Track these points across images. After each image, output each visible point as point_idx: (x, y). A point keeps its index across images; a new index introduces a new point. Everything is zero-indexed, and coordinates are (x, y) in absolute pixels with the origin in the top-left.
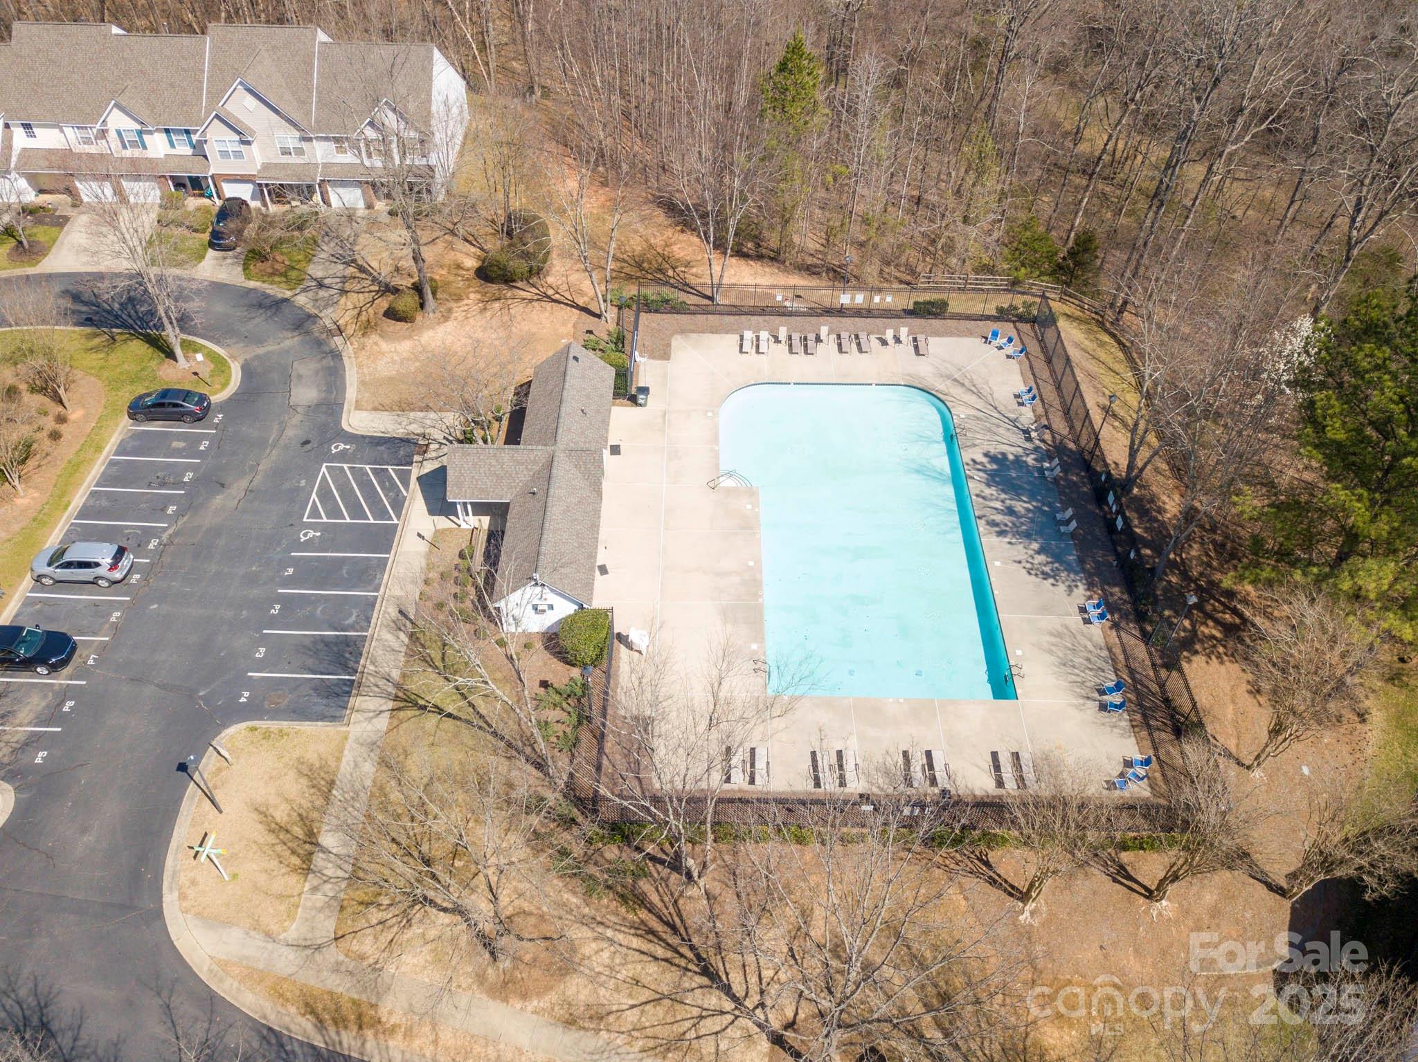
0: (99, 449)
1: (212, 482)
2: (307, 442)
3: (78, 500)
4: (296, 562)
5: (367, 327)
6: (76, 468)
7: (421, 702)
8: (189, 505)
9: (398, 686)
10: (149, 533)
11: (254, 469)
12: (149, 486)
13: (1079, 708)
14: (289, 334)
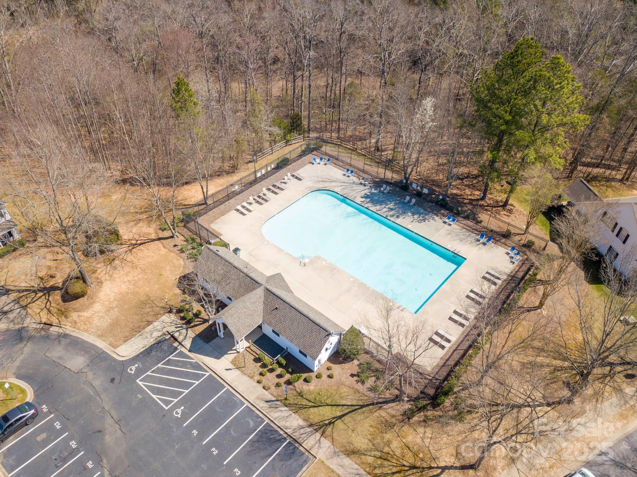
1: (91, 435)
2: (112, 380)
4: (192, 427)
5: (63, 313)
7: (327, 422)
9: (311, 425)
11: (104, 412)
13: (480, 249)
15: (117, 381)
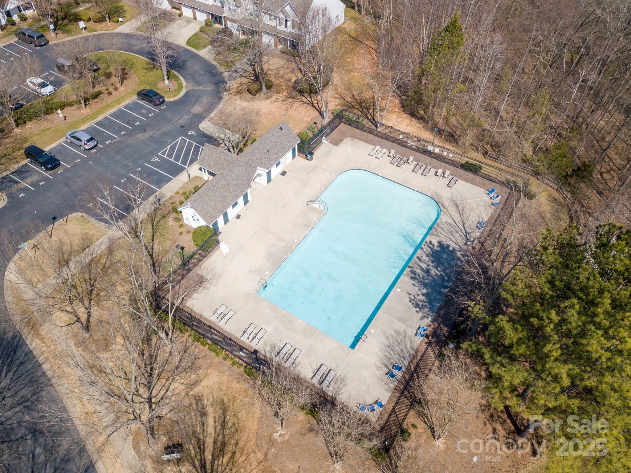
0: (120, 103)
1: (143, 128)
3: (100, 118)
4: (143, 167)
5: (239, 92)
6: (109, 106)
8: (130, 134)
9: (136, 225)
10: (110, 137)
11: (159, 129)
13: (378, 368)
15: (182, 128)
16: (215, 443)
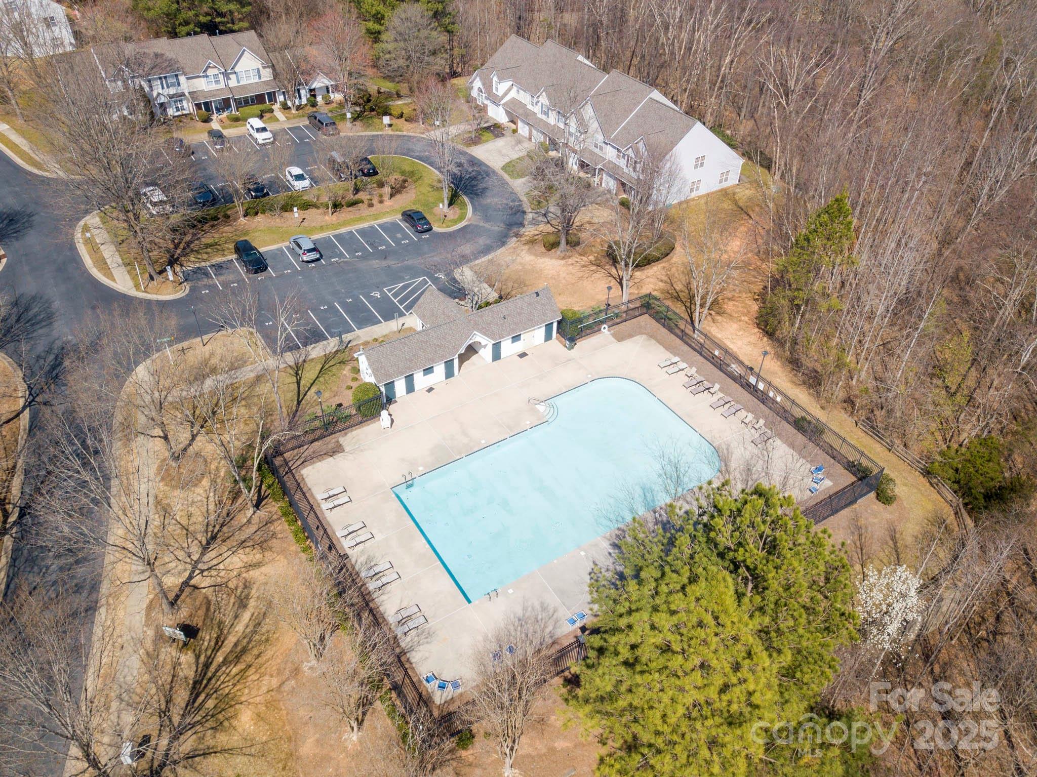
0: (376, 219)
1: (385, 255)
3: (343, 230)
4: (356, 299)
5: (532, 242)
6: (361, 219)
7: (300, 372)
8: (366, 256)
9: (304, 361)
10: (341, 255)
11: (403, 261)
12: (367, 242)
14: (502, 225)
15: (432, 267)
16: (236, 645)
